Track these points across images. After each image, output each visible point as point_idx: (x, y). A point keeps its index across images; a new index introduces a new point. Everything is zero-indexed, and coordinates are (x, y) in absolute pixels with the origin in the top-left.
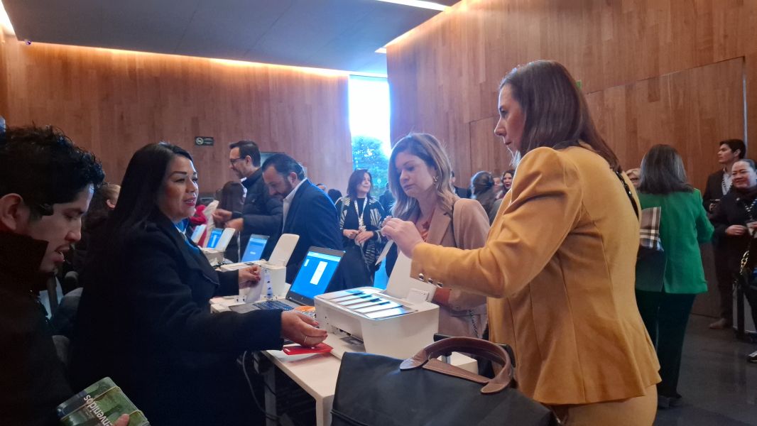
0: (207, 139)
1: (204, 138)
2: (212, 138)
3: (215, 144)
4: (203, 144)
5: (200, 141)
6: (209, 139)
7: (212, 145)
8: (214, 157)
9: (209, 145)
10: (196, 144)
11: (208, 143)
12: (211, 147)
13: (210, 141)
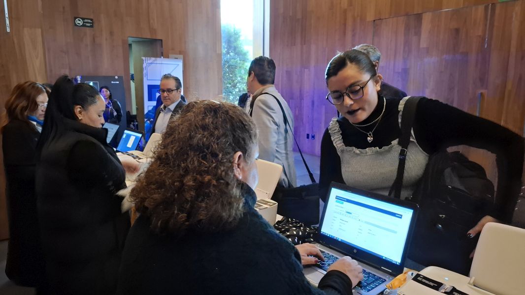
0: (86, 21)
1: (83, 19)
2: (92, 20)
3: (95, 25)
4: (83, 25)
5: (79, 22)
6: (89, 21)
7: (92, 26)
8: (94, 39)
9: (88, 26)
10: (76, 25)
11: (89, 25)
12: (92, 28)
13: (91, 24)
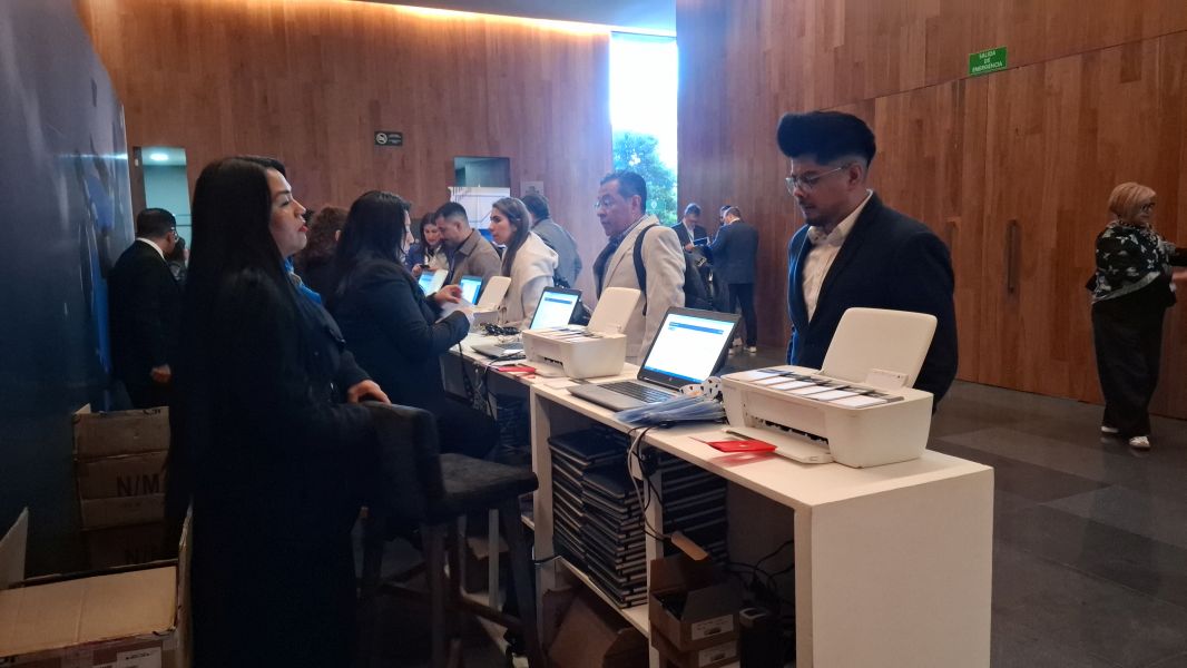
0: (391, 136)
1: (387, 134)
2: (400, 134)
3: (405, 143)
4: (388, 143)
5: (382, 139)
6: (397, 136)
7: (400, 144)
8: (403, 162)
9: (394, 144)
10: (377, 143)
11: (394, 141)
12: (400, 147)
13: (398, 140)
